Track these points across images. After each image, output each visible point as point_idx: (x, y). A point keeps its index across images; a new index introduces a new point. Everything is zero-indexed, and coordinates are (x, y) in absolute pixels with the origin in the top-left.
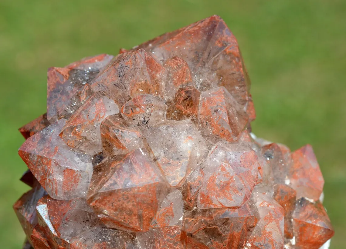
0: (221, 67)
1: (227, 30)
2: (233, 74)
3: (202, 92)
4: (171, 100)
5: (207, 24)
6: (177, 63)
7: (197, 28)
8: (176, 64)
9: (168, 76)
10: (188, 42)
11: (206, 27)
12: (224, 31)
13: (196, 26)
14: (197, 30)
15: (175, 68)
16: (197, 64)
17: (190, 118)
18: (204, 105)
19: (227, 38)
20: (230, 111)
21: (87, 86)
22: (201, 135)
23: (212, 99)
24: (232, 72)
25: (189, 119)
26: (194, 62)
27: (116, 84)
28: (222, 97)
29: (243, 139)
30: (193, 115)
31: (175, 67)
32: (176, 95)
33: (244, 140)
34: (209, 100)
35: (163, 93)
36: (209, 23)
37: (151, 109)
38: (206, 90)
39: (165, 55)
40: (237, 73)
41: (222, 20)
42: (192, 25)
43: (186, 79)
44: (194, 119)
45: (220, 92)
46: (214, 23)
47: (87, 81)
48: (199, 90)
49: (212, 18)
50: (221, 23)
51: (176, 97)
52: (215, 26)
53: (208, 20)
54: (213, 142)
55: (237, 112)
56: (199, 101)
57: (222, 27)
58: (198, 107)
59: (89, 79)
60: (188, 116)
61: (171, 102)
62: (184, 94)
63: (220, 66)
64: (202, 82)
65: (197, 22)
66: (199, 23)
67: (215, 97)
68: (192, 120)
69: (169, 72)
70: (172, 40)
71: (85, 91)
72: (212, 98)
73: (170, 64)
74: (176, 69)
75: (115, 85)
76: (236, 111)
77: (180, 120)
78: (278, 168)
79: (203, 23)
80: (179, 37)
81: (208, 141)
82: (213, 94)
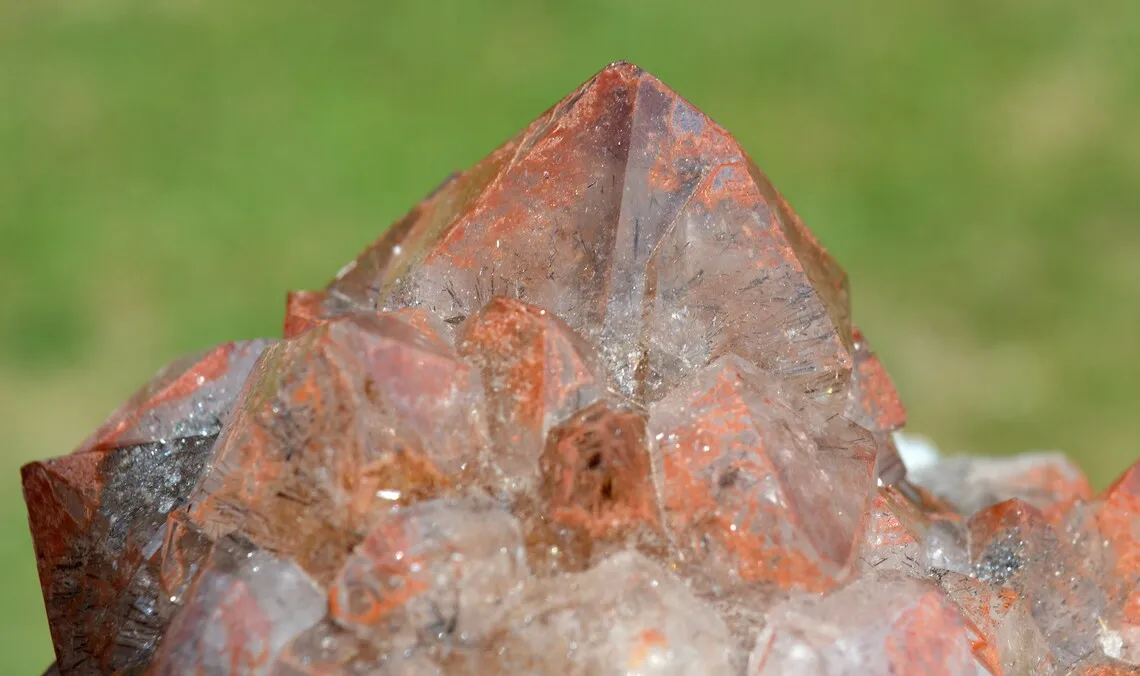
0: (701, 272)
1: (680, 110)
2: (758, 282)
3: (653, 405)
4: (528, 491)
5: (590, 110)
6: (512, 324)
7: (558, 140)
8: (506, 332)
9: (490, 391)
10: (536, 211)
11: (591, 125)
12: (671, 120)
13: (549, 132)
14: (556, 149)
15: (507, 350)
16: (596, 295)
17: (631, 544)
18: (670, 469)
19: (689, 142)
20: (788, 454)
21: (175, 525)
22: (696, 595)
23: (699, 431)
24: (750, 277)
25: (623, 548)
26: (583, 288)
27: (284, 491)
28: (737, 406)
29: (879, 541)
30: (635, 529)
31: (506, 342)
32: (541, 465)
33: (885, 544)
34: (689, 440)
35: (489, 471)
36: (597, 105)
37: (450, 568)
38: (663, 391)
39: (461, 290)
40: (775, 273)
41: (645, 76)
42: (537, 129)
43: (565, 383)
44: (650, 539)
45: (726, 387)
46: (618, 99)
47: (175, 492)
48: (637, 400)
49: (604, 77)
50: (650, 89)
51: (544, 474)
52: (628, 109)
53: (590, 96)
54: (756, 608)
55: (821, 444)
56: (647, 454)
57: (657, 105)
58: (650, 482)
59: (183, 481)
60: (620, 538)
61: (529, 501)
62: (572, 454)
63: (698, 270)
64: (641, 364)
65: (550, 112)
66: (559, 115)
67: (712, 419)
68: (643, 548)
69: (488, 373)
70: (471, 220)
71: (174, 547)
72: (698, 427)
73: (483, 336)
74: (513, 354)
75: (280, 495)
76: (816, 440)
77: (586, 567)
78: (1057, 601)
79: (576, 110)
80: (495, 200)
81: (733, 612)
82: (697, 406)
